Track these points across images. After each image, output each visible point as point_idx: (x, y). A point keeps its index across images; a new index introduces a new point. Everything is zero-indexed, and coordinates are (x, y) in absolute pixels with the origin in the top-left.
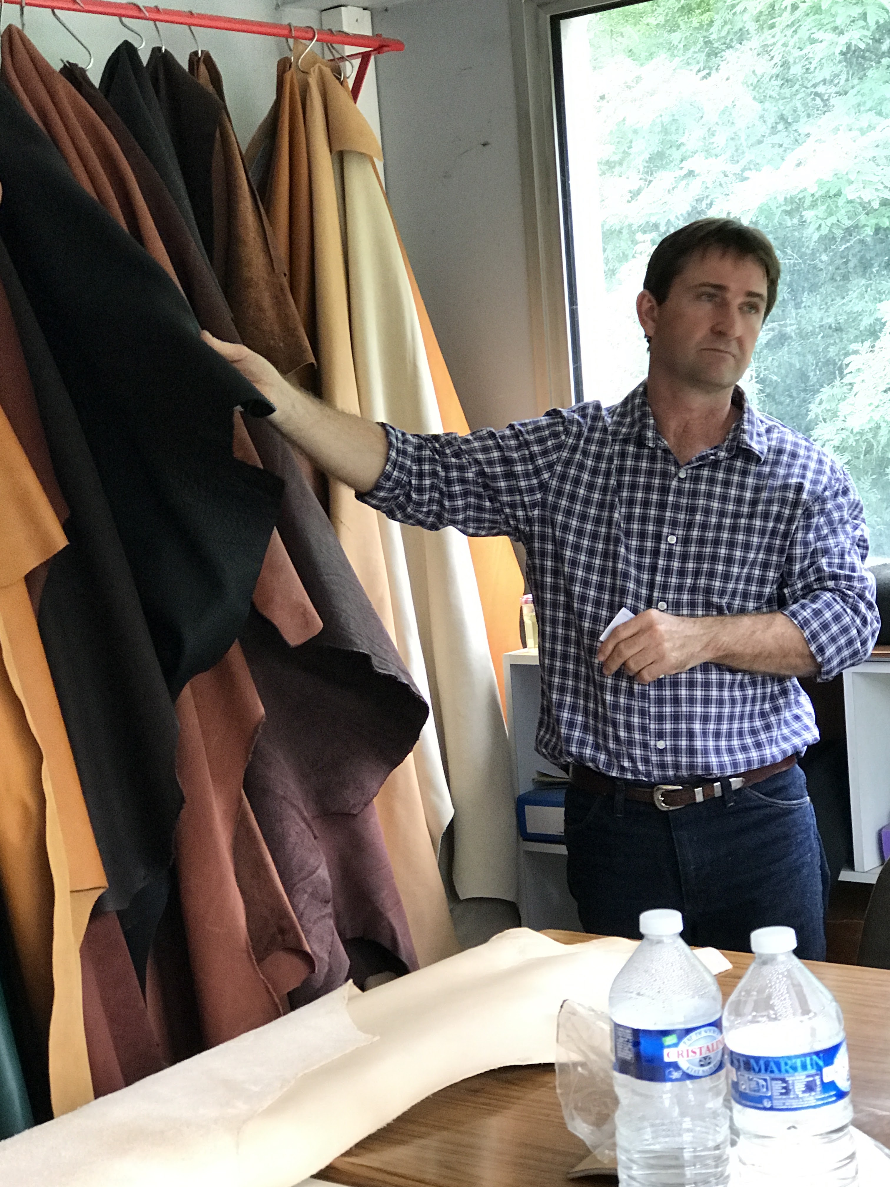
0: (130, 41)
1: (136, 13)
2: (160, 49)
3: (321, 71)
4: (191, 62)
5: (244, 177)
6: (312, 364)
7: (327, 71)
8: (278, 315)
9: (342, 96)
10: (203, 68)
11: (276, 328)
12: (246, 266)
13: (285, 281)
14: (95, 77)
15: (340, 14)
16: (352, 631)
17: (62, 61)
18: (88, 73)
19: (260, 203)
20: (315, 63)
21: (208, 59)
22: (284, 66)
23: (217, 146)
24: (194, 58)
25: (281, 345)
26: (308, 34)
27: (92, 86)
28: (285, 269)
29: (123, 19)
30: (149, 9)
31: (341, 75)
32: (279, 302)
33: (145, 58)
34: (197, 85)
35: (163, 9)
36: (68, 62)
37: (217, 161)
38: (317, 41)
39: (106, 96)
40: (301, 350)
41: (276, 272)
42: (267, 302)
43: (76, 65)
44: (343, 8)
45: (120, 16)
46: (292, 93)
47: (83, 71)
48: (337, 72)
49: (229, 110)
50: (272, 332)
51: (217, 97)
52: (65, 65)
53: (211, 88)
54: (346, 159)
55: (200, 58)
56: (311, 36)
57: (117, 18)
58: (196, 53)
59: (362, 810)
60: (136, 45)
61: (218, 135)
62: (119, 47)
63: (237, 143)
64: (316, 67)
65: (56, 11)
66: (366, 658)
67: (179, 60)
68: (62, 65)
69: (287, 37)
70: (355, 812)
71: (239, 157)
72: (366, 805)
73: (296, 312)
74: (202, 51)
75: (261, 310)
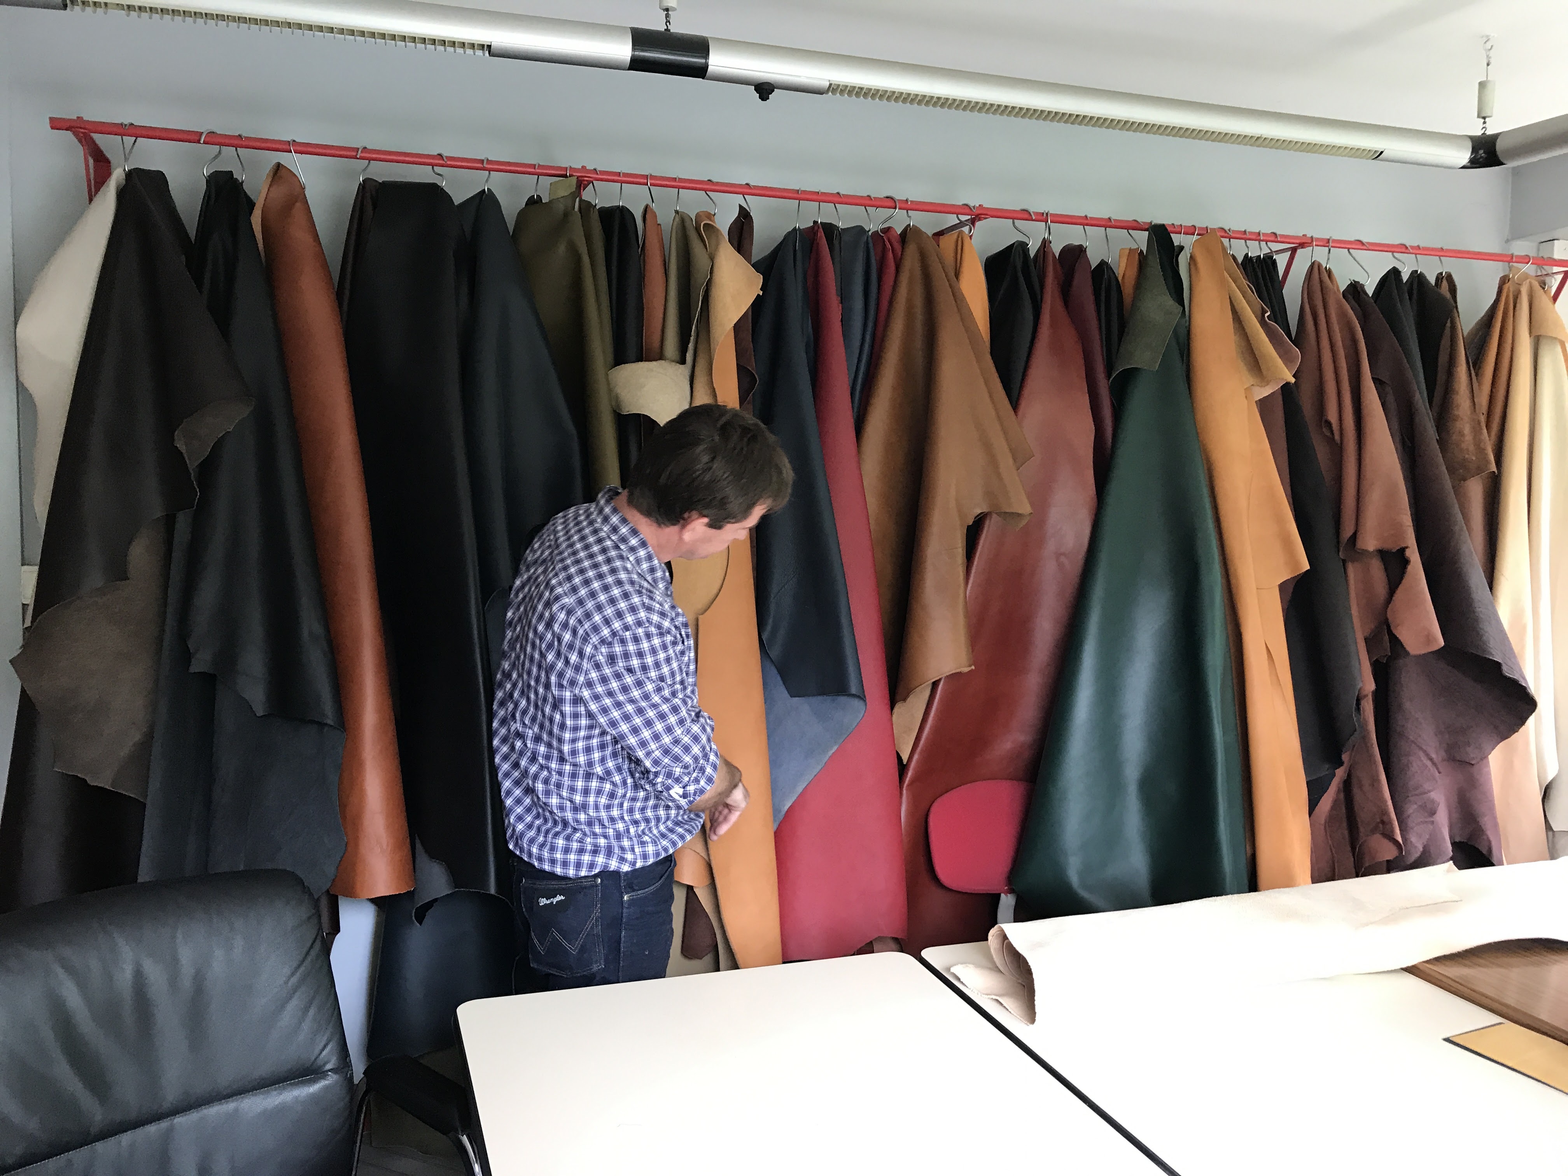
0: (1397, 267)
1: (1403, 250)
2: (1417, 271)
3: (1530, 283)
4: (1437, 279)
5: (1463, 352)
6: (1494, 472)
7: (1536, 285)
8: (1474, 438)
9: (1544, 300)
10: (1445, 284)
11: (1472, 448)
12: (1456, 407)
13: (1483, 419)
14: (1370, 290)
15: (1553, 245)
16: (1491, 646)
17: (1350, 280)
18: (1365, 287)
19: (1472, 368)
20: (1528, 279)
21: (1449, 277)
22: (1504, 280)
23: (1447, 331)
24: (1439, 278)
25: (1474, 458)
26: (1525, 259)
27: (1366, 294)
28: (1485, 411)
29: (1395, 254)
30: (1412, 247)
31: (1545, 285)
32: (1476, 431)
33: (1405, 277)
34: (1440, 294)
35: (1423, 247)
36: (1354, 280)
37: (1445, 342)
38: (1531, 264)
39: (1375, 302)
40: (1488, 462)
41: (1477, 412)
42: (1467, 430)
43: (1358, 282)
44: (1555, 241)
45: (1393, 252)
46: (1507, 296)
47: (1362, 286)
48: (1543, 285)
49: (1460, 310)
50: (1467, 450)
51: (1452, 302)
52: (1351, 283)
53: (1448, 295)
54: (1541, 339)
55: (1443, 277)
56: (1527, 261)
57: (1391, 253)
58: (1441, 273)
59: (1478, 763)
60: (1400, 270)
61: (1448, 324)
62: (1388, 272)
63: (1462, 329)
64: (1528, 281)
65: (1351, 250)
66: (1498, 665)
67: (1428, 278)
68: (1349, 282)
69: (1509, 262)
70: (1473, 763)
71: (1461, 338)
72: (1482, 759)
73: (1487, 438)
74: (1446, 272)
75: (1463, 435)
